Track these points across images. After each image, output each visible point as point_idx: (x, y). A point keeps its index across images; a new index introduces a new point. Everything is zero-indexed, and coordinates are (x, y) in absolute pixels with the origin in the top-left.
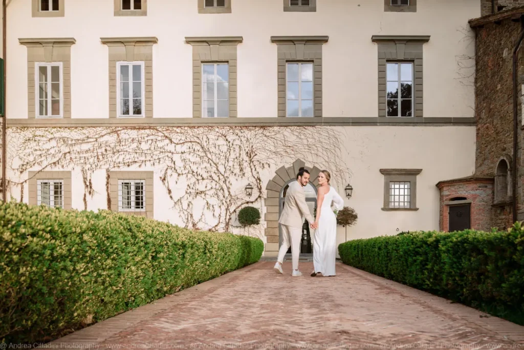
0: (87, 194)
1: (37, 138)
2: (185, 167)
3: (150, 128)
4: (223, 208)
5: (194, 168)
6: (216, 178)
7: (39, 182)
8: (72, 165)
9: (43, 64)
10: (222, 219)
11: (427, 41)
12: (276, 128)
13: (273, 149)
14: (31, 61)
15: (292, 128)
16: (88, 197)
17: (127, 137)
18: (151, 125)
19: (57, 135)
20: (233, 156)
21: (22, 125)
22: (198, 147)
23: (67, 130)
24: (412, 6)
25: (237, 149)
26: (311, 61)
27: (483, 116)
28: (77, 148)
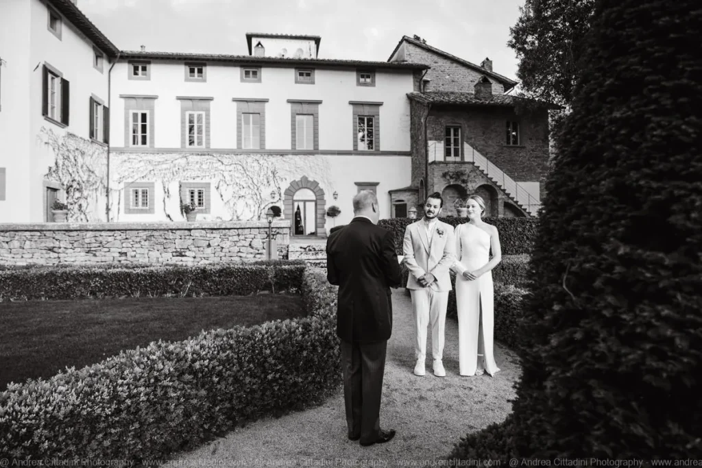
0: (166, 197)
1: (130, 160)
2: (232, 181)
3: (208, 155)
4: (257, 206)
5: (238, 181)
6: (252, 188)
7: (131, 189)
8: (155, 179)
9: (135, 111)
10: (256, 213)
11: (381, 105)
12: (290, 156)
13: (288, 169)
14: (127, 109)
15: (300, 156)
16: (167, 200)
17: (193, 160)
18: (209, 153)
19: (145, 158)
20: (262, 174)
21: (120, 151)
22: (240, 167)
23: (152, 155)
24: (373, 84)
25: (266, 169)
26: (312, 115)
27: (414, 151)
28: (159, 167)
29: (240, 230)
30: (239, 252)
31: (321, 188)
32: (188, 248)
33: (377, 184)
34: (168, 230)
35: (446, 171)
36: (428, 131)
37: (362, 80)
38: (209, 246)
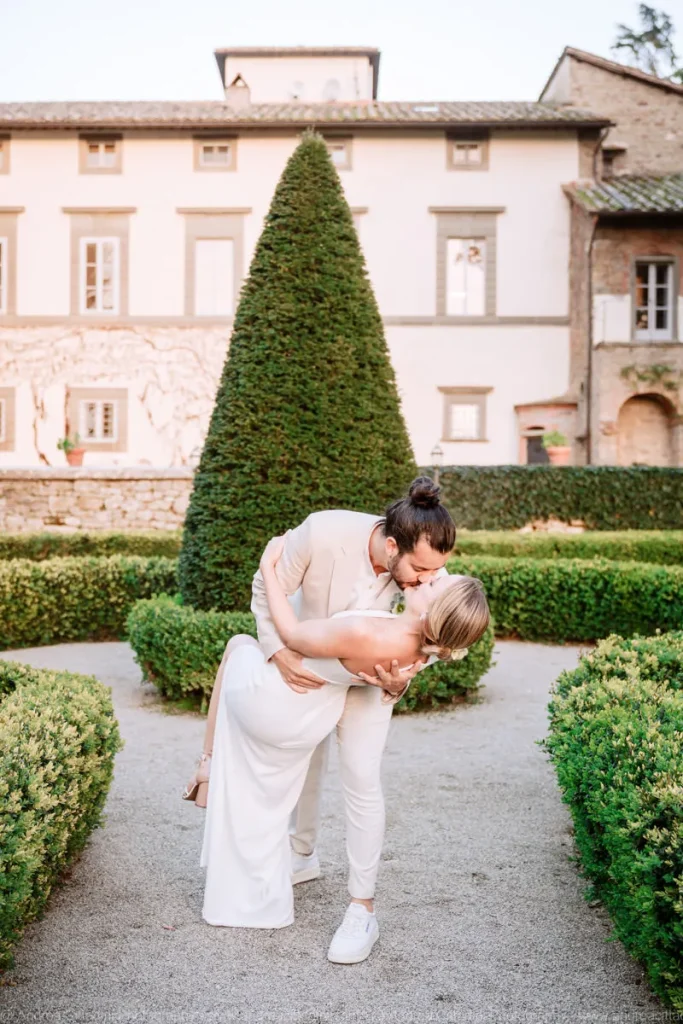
0: (38, 418)
2: (172, 383)
3: (125, 328)
5: (184, 383)
8: (17, 379)
16: (40, 423)
17: (93, 340)
18: (127, 323)
22: (190, 355)
24: (484, 165)
27: (574, 316)
29: (155, 483)
30: (153, 519)
32: (68, 512)
33: (488, 390)
34: (37, 480)
35: (630, 363)
37: (457, 157)
38: (103, 508)
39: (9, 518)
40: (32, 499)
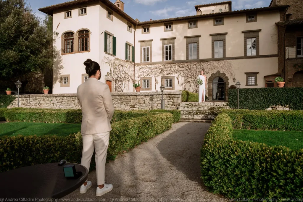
0: (156, 83)
1: (143, 68)
2: (184, 75)
3: (174, 64)
5: (186, 75)
6: (193, 77)
7: (143, 80)
8: (152, 75)
9: (144, 47)
12: (211, 62)
13: (210, 68)
14: (141, 47)
15: (216, 61)
16: (156, 84)
17: (167, 66)
18: (174, 62)
19: (148, 67)
20: (198, 70)
21: (139, 65)
22: (188, 68)
23: (151, 65)
24: (256, 21)
25: (199, 68)
26: (222, 40)
27: (280, 54)
28: (153, 70)
30: (157, 106)
31: (227, 76)
32: (136, 104)
33: (258, 73)
34: (128, 96)
35: (296, 63)
36: (286, 42)
37: (249, 19)
38: (144, 103)
39: (121, 106)
40: (127, 101)
